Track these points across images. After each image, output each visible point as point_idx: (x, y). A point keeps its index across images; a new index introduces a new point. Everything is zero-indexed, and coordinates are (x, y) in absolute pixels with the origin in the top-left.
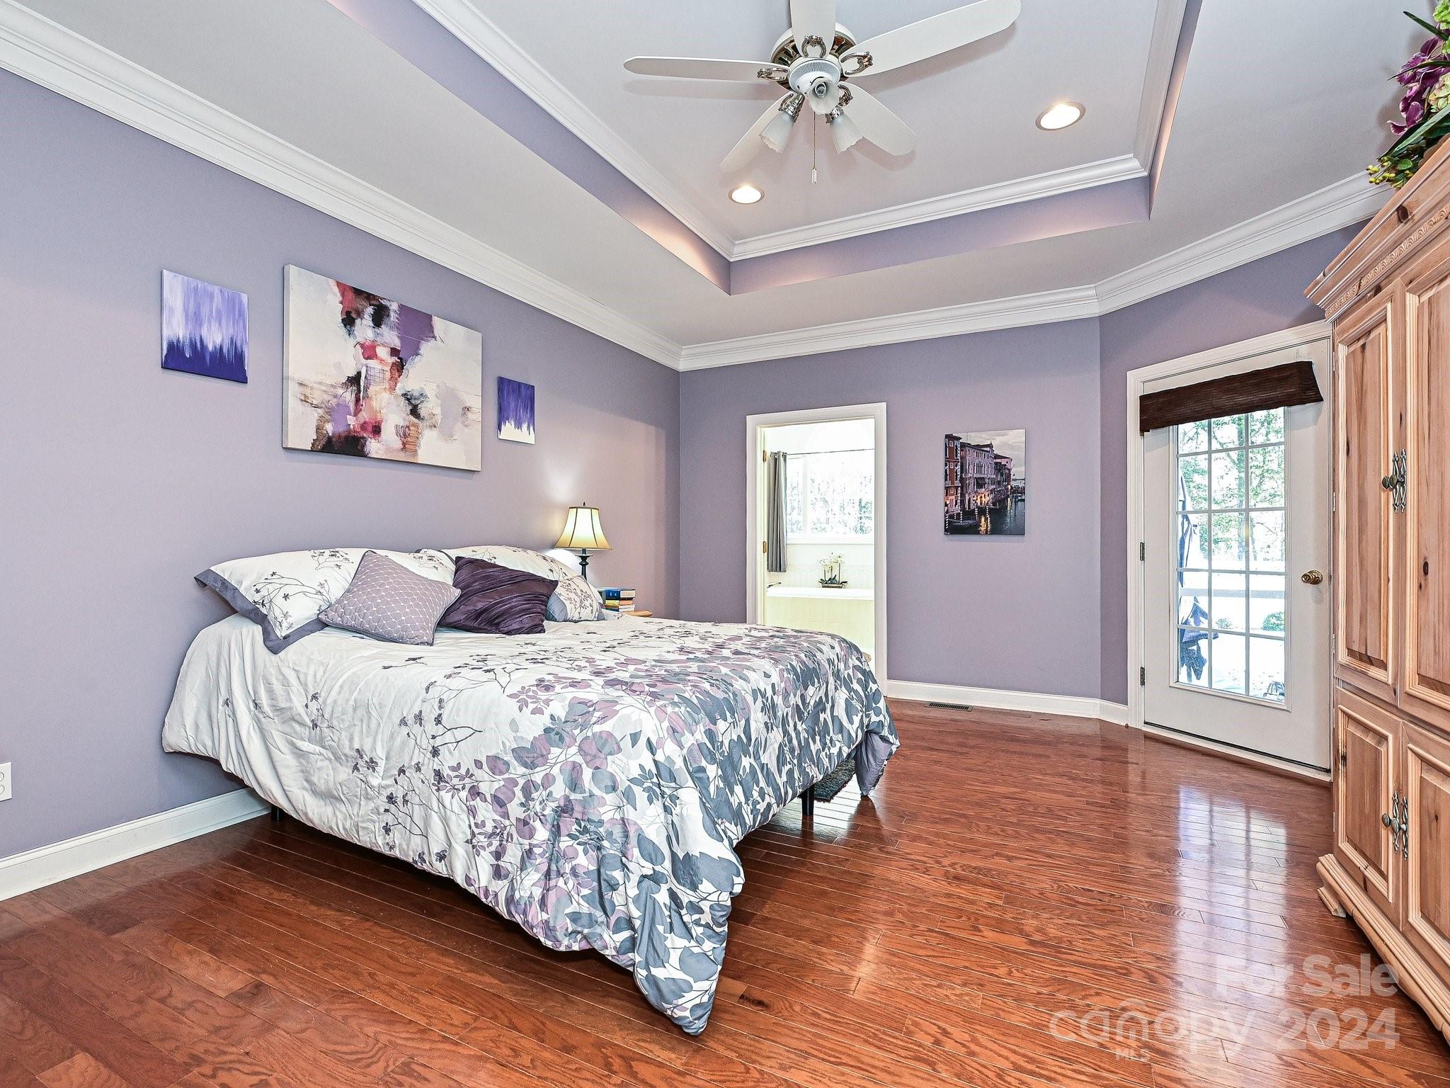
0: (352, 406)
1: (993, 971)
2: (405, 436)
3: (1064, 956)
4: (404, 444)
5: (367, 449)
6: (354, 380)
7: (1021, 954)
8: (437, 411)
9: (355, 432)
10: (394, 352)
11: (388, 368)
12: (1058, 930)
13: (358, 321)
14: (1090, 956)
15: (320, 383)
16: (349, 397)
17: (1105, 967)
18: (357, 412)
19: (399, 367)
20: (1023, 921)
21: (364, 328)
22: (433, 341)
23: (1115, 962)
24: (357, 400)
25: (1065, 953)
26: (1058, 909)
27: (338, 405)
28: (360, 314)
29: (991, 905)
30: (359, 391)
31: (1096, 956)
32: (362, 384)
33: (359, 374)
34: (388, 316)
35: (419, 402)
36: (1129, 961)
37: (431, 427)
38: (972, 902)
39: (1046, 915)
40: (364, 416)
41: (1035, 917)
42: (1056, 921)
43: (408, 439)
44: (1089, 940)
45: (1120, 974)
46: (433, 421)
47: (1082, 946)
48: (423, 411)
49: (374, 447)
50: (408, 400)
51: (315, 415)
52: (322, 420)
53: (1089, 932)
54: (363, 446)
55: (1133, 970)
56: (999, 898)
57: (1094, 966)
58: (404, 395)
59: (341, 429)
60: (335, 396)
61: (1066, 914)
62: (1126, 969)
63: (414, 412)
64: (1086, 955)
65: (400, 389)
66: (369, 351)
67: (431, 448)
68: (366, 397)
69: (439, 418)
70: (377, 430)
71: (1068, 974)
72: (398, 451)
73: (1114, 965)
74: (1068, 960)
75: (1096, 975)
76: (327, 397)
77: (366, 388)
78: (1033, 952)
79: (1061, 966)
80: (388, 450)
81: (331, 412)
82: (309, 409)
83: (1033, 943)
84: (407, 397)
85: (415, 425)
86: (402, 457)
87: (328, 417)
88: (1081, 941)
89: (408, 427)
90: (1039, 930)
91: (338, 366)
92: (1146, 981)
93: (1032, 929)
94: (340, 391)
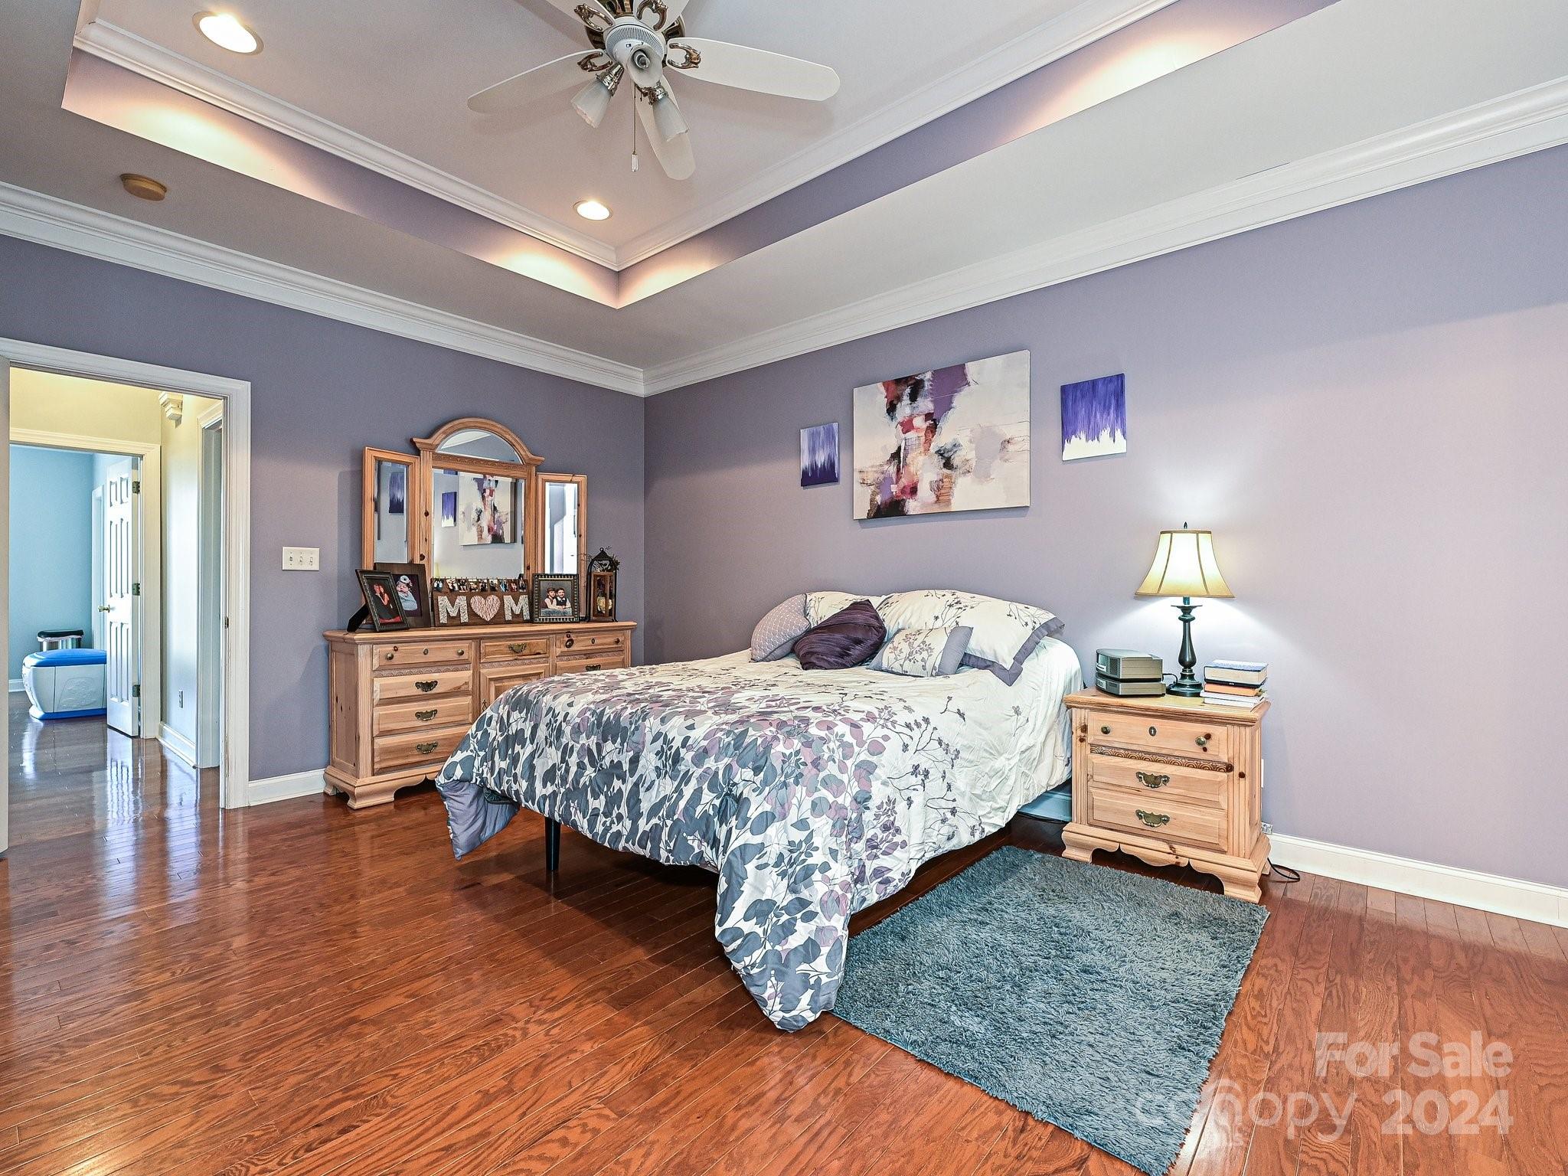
0: (894, 476)
1: (363, 980)
2: (938, 488)
3: (315, 1030)
4: (937, 497)
5: (906, 509)
6: (896, 455)
7: (354, 1005)
8: (971, 455)
9: (898, 496)
10: (928, 416)
11: (923, 434)
12: (341, 1050)
13: (898, 406)
14: (290, 1047)
15: (872, 466)
16: (892, 469)
17: (269, 1047)
18: (898, 478)
19: (933, 429)
20: (382, 1032)
21: (904, 409)
22: (967, 387)
23: (262, 1060)
24: (898, 470)
25: (315, 1033)
26: (359, 1073)
27: (885, 478)
28: (899, 398)
29: (428, 1024)
30: (900, 462)
31: (286, 1052)
32: (902, 456)
33: (899, 448)
34: (923, 387)
35: (950, 454)
36: (247, 1071)
37: (964, 473)
38: (448, 1012)
39: (366, 1054)
40: (904, 481)
41: (374, 1046)
42: (350, 1058)
43: (941, 491)
44: (303, 1062)
45: (251, 1052)
46: (967, 467)
47: (306, 1051)
48: (956, 461)
49: (912, 506)
50: (941, 455)
51: (869, 490)
52: (874, 494)
53: (307, 1071)
54: (903, 506)
55: (240, 1064)
56: (430, 1036)
57: (281, 1041)
58: (937, 452)
59: (887, 497)
60: (883, 473)
61: (347, 1074)
62: (246, 1061)
63: (948, 464)
64: (294, 1045)
65: (933, 448)
66: (907, 426)
67: (965, 494)
68: (905, 464)
69: (973, 463)
70: (913, 490)
71: (302, 1017)
72: (932, 504)
73: (263, 1055)
74: (310, 1028)
75: (275, 1035)
76: (876, 475)
77: (905, 457)
78: (345, 1014)
79: (312, 1020)
80: (925, 505)
81: (881, 485)
82: (865, 488)
83: (353, 1021)
84: (940, 453)
85: (947, 476)
86: (936, 509)
87: (878, 490)
88: (309, 1055)
89: (942, 480)
90: (359, 1035)
91: (884, 448)
92: (222, 1063)
93: (366, 1031)
94: (886, 467)
